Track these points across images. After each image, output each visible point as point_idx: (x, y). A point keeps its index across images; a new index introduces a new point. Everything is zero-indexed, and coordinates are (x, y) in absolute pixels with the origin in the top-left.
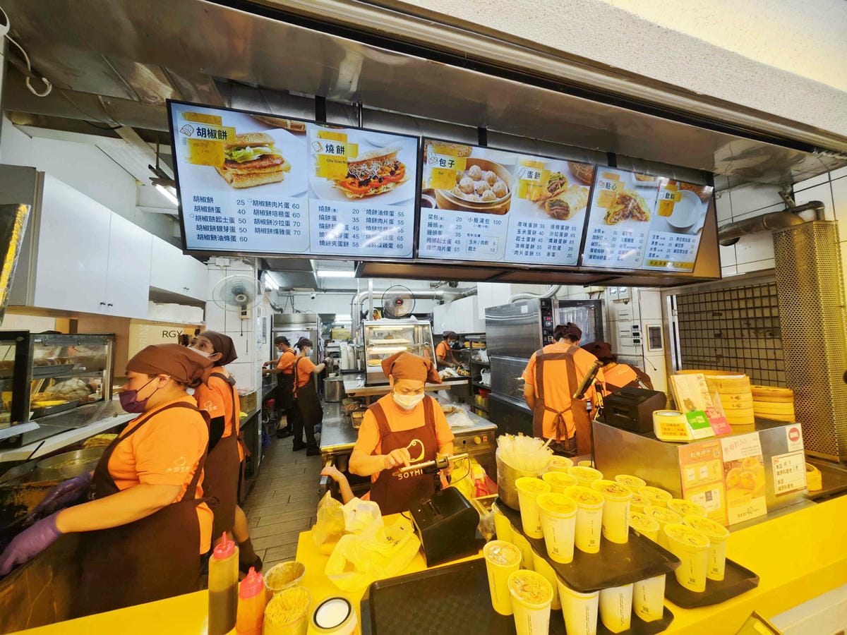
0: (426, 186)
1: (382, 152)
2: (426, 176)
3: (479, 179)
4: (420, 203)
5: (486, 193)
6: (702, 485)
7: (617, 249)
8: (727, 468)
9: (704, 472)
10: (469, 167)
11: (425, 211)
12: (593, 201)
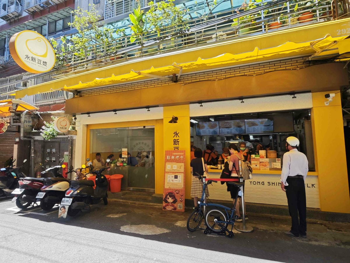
0: (220, 126)
1: (214, 123)
5: (228, 126)
6: (255, 164)
7: (252, 130)
8: (261, 162)
9: (256, 162)
10: (225, 123)
11: (220, 129)
12: (246, 124)
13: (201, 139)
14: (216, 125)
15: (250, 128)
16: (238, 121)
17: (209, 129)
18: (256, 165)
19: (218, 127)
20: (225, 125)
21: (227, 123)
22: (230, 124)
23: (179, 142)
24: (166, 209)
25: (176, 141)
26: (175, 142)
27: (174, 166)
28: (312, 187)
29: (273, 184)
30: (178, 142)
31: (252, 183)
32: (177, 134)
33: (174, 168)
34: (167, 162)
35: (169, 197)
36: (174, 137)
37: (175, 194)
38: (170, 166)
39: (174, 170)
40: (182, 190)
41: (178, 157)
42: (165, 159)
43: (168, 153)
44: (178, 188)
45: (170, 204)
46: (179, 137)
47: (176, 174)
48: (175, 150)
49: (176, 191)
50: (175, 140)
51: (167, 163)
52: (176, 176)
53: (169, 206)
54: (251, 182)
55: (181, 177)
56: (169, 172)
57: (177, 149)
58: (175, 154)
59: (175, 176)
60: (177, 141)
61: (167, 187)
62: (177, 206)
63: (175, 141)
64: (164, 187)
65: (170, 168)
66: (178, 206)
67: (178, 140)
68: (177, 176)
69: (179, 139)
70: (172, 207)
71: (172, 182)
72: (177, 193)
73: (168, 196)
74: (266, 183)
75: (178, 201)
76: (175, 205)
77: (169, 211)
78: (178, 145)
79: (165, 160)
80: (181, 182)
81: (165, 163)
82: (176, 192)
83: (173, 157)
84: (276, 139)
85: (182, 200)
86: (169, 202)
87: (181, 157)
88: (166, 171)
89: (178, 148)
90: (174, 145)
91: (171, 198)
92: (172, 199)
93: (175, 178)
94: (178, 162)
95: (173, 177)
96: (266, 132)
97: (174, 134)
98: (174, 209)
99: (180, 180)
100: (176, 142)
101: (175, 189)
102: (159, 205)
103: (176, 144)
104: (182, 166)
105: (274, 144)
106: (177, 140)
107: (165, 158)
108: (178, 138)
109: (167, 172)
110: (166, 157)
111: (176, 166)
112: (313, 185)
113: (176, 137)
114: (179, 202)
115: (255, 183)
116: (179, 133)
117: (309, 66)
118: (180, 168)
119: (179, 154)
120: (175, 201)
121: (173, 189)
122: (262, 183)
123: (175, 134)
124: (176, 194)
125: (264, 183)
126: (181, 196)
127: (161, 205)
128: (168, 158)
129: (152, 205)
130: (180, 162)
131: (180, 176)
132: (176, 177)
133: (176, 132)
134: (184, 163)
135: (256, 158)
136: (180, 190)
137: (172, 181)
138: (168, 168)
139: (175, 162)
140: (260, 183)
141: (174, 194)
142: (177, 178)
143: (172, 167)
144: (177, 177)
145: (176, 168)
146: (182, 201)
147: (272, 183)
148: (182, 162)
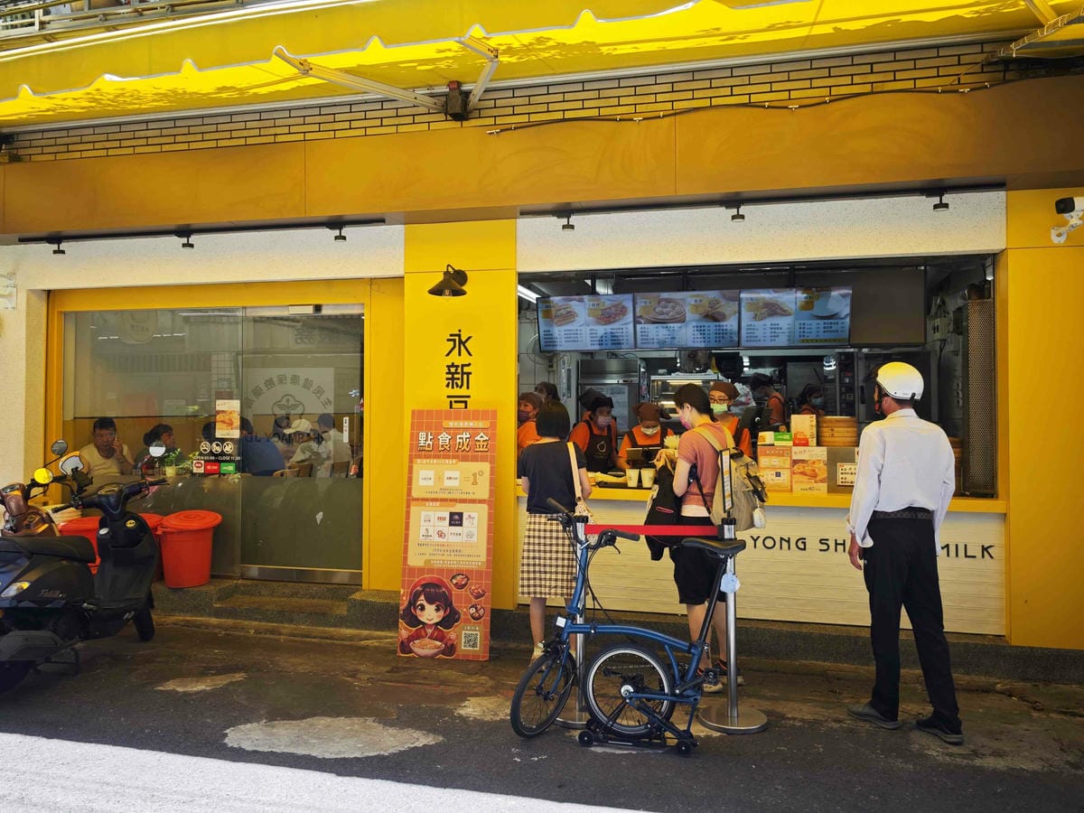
0: (638, 314)
1: (616, 303)
2: (638, 310)
3: (666, 307)
4: (636, 322)
5: (670, 314)
6: (773, 468)
7: (768, 334)
8: (795, 462)
9: (776, 461)
10: (659, 303)
11: (638, 326)
12: (743, 310)
13: (551, 366)
14: (623, 311)
15: (759, 324)
16: (712, 295)
17: (596, 328)
18: (778, 475)
19: (630, 317)
20: (658, 310)
21: (668, 301)
22: (678, 308)
23: (468, 374)
24: (411, 651)
25: (459, 370)
26: (453, 374)
27: (448, 474)
28: (983, 557)
29: (840, 548)
30: (465, 376)
31: (759, 542)
32: (460, 341)
33: (448, 483)
34: (420, 457)
35: (425, 603)
36: (448, 355)
37: (450, 591)
38: (431, 474)
39: (450, 490)
40: (479, 573)
41: (464, 436)
42: (411, 445)
43: (423, 419)
44: (463, 566)
45: (430, 631)
46: (470, 354)
47: (458, 508)
48: (451, 407)
49: (454, 577)
50: (453, 365)
51: (419, 461)
52: (457, 517)
53: (427, 640)
54: (755, 541)
55: (475, 521)
56: (427, 500)
57: (463, 405)
58: (451, 424)
59: (452, 514)
60: (463, 373)
61: (415, 560)
62: (458, 637)
63: (453, 370)
64: (405, 559)
65: (431, 483)
66: (463, 640)
67: (466, 369)
68: (461, 515)
69: (469, 365)
70: (439, 643)
71: (437, 539)
72: (462, 587)
73: (422, 600)
74: (813, 544)
75: (462, 617)
76: (451, 634)
77: (425, 657)
78: (468, 388)
79: (411, 450)
80: (475, 539)
81: (411, 461)
82: (454, 581)
83: (444, 438)
84: (852, 370)
85: (481, 612)
86: (423, 623)
87: (477, 438)
88: (415, 494)
89: (466, 402)
90: (448, 386)
91: (434, 607)
92: (438, 610)
93: (450, 525)
94: (465, 459)
95: (444, 519)
96: (821, 341)
97: (452, 343)
98: (443, 652)
99: (475, 531)
100: (457, 375)
101: (449, 571)
102: (380, 638)
103: (460, 384)
104: (481, 473)
105: (843, 389)
106: (463, 366)
107: (412, 439)
108: (464, 359)
109: (418, 499)
110: (414, 437)
111: (456, 474)
112: (985, 549)
113: (460, 355)
114: (467, 621)
115: (769, 543)
116: (469, 338)
117: (1005, 81)
118: (475, 483)
119: (471, 424)
120: (450, 620)
121: (441, 571)
122: (800, 542)
123: (454, 340)
124: (455, 591)
125: (804, 543)
126: (477, 598)
127: (391, 638)
128: (422, 443)
129: (351, 638)
130: (475, 459)
131: (473, 515)
132: (456, 520)
133: (459, 336)
134: (491, 463)
135: (776, 443)
136: (471, 571)
137: (441, 534)
138: (422, 483)
139: (454, 457)
140: (788, 541)
141: (447, 588)
142: (461, 525)
143: (439, 478)
144: (461, 520)
145: (454, 483)
146: (480, 618)
147: (836, 544)
148: (483, 459)
